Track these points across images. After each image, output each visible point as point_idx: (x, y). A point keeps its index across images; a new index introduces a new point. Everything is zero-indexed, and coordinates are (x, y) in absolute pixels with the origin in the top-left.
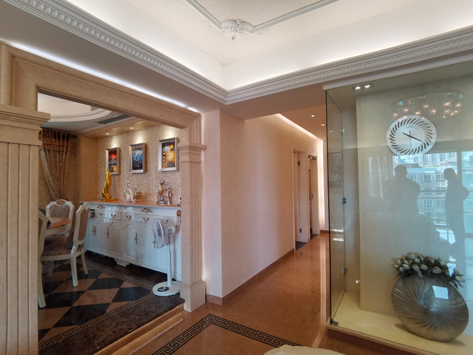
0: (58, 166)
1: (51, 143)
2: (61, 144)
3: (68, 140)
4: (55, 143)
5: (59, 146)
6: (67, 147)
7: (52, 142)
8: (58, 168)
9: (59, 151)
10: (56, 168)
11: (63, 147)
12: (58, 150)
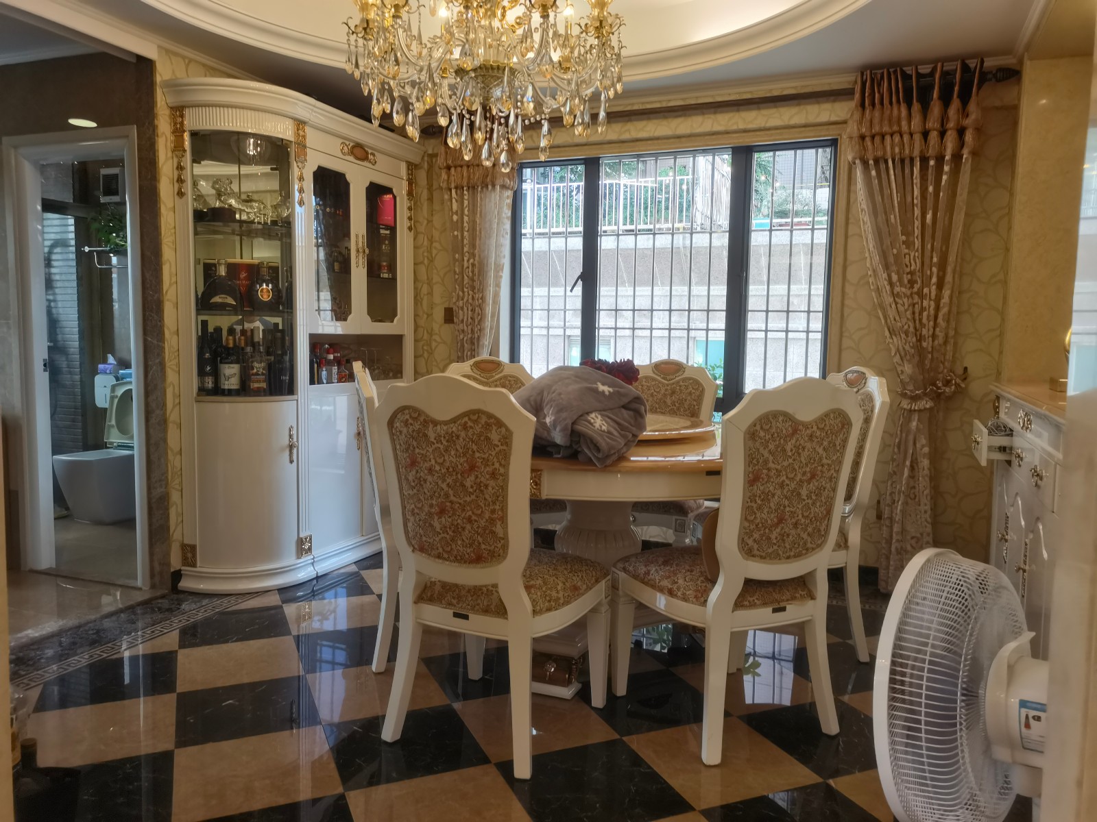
0: (917, 223)
1: (886, 129)
2: (933, 123)
3: (965, 98)
4: (904, 123)
5: (925, 134)
6: (961, 132)
7: (891, 125)
8: (917, 232)
9: (924, 160)
10: (907, 232)
11: (942, 134)
12: (916, 153)
